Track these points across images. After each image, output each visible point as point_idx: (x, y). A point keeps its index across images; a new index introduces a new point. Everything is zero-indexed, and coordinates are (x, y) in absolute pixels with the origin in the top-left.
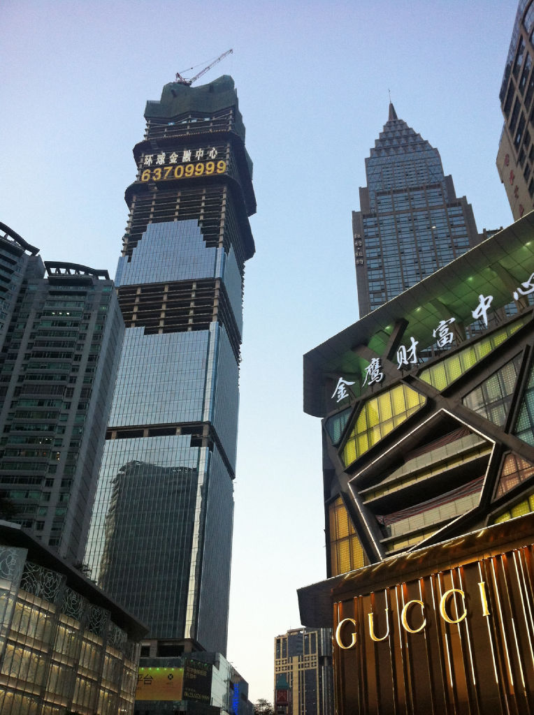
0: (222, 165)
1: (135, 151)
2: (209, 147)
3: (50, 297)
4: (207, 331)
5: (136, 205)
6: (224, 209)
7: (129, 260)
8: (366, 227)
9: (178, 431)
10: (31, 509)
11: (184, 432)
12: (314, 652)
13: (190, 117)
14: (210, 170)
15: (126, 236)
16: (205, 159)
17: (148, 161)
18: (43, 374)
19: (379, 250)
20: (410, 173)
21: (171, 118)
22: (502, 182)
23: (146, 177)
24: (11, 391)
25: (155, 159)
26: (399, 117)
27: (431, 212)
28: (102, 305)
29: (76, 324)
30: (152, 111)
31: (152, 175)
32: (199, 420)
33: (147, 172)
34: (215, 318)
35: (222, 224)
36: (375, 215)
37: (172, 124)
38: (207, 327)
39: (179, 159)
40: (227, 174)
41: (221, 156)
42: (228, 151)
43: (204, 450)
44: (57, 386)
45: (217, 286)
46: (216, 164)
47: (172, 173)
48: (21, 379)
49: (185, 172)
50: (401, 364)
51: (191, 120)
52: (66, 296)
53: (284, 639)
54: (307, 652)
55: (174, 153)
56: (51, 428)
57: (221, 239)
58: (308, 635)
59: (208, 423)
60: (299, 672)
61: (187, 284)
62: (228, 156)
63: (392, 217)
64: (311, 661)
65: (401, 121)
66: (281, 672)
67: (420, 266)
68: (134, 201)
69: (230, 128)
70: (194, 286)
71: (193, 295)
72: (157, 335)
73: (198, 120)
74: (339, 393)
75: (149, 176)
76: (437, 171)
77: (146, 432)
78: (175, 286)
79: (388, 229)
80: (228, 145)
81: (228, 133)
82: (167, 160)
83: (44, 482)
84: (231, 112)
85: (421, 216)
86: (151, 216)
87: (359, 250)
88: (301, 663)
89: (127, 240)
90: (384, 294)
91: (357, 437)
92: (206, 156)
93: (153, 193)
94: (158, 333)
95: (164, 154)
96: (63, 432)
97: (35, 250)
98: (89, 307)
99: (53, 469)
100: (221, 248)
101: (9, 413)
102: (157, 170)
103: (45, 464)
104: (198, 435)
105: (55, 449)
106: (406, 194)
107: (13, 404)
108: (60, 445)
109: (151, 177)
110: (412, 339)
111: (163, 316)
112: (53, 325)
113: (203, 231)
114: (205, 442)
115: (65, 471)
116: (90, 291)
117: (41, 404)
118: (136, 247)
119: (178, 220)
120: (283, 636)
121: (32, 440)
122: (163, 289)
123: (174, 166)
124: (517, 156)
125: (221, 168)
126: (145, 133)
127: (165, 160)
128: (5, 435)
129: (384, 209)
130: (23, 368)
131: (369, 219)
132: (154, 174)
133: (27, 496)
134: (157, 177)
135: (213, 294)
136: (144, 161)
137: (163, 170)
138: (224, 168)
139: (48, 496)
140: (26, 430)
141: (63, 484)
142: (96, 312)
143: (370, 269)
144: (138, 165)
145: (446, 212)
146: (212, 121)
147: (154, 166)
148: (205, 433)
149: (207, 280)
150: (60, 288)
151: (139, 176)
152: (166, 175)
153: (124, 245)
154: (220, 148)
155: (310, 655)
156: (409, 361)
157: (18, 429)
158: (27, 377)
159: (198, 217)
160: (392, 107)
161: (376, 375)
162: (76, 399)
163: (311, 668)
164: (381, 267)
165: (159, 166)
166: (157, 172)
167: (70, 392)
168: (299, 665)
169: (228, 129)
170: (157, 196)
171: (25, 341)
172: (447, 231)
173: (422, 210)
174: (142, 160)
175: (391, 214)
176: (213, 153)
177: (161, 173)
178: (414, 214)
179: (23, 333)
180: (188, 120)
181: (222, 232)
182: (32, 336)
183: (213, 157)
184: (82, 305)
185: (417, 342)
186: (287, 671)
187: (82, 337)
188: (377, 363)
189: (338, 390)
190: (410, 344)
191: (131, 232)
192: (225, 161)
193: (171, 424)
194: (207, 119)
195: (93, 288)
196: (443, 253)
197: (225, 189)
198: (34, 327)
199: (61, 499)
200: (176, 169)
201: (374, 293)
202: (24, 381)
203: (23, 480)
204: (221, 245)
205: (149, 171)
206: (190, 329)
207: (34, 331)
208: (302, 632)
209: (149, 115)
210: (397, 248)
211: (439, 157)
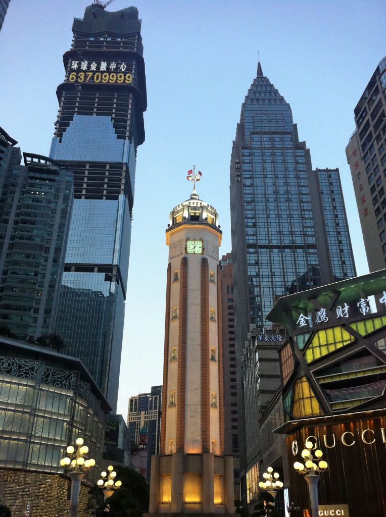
0: (129, 77)
1: (64, 56)
2: (120, 62)
3: (30, 181)
4: (117, 201)
5: (64, 99)
6: (130, 111)
7: (60, 141)
8: (243, 155)
9: (96, 269)
10: (26, 328)
11: (99, 271)
12: (155, 408)
13: (106, 36)
14: (121, 80)
15: (57, 122)
16: (117, 71)
17: (75, 66)
18: (29, 236)
19: (251, 173)
20: (272, 121)
21: (91, 34)
22: (348, 163)
23: (73, 78)
24: (6, 246)
25: (79, 64)
26: (264, 75)
27: (285, 151)
28: (66, 189)
29: (49, 202)
30: (78, 26)
31: (77, 77)
32: (111, 263)
33: (74, 75)
34: (122, 192)
35: (128, 123)
36: (249, 148)
37: (92, 39)
38: (116, 198)
39: (98, 68)
40: (132, 85)
41: (128, 70)
42: (134, 67)
43: (114, 284)
44: (38, 245)
45: (124, 169)
46: (125, 75)
47: (92, 77)
48: (13, 238)
49: (102, 79)
50: (339, 315)
51: (107, 38)
52: (41, 181)
53: (136, 400)
54: (151, 409)
55: (94, 63)
56: (36, 274)
57: (127, 134)
58: (152, 398)
59: (117, 266)
60: (145, 421)
61: (102, 165)
62: (133, 71)
63: (260, 151)
64: (153, 415)
65: (266, 78)
66: (133, 421)
67: (276, 187)
68: (64, 95)
69: (135, 49)
70: (108, 167)
71: (107, 174)
72: (80, 200)
73: (112, 39)
74: (301, 322)
75: (75, 77)
76: (289, 121)
77: (73, 268)
78: (94, 165)
79: (257, 159)
80: (134, 63)
81: (134, 53)
82: (89, 67)
83: (32, 311)
84: (137, 37)
85: (278, 152)
86: (76, 109)
87: (238, 171)
88: (146, 416)
89: (58, 125)
90: (253, 204)
91: (313, 348)
92: (117, 68)
93: (78, 91)
94: (81, 198)
95: (86, 62)
96: (44, 277)
97: (15, 142)
98: (58, 190)
99: (38, 301)
100: (127, 141)
101: (6, 262)
102: (81, 73)
103: (32, 298)
104: (110, 274)
105: (38, 288)
106: (270, 136)
107: (8, 255)
108: (42, 286)
109: (77, 79)
110: (345, 304)
111: (85, 186)
112: (33, 201)
113: (115, 126)
114: (114, 279)
115: (46, 304)
116: (57, 178)
117: (28, 257)
118: (65, 131)
119: (97, 115)
120: (134, 397)
121: (23, 281)
122: (85, 166)
123: (94, 72)
124: (362, 155)
125: (128, 79)
126: (72, 43)
127: (87, 67)
128: (4, 277)
129: (255, 144)
130: (13, 230)
131: (245, 151)
132: (79, 77)
133: (22, 319)
134: (81, 79)
135: (121, 174)
136: (71, 65)
137: (85, 74)
138: (131, 79)
139: (35, 320)
140: (18, 274)
141: (45, 312)
142: (62, 194)
143: (245, 185)
144: (66, 68)
145: (294, 152)
146: (123, 42)
147: (79, 70)
148: (115, 272)
149: (117, 163)
150: (37, 175)
151: (68, 77)
152: (88, 79)
153: (56, 128)
154: (128, 64)
155: (153, 411)
156: (344, 315)
157: (13, 273)
158: (17, 237)
159: (111, 115)
160: (259, 64)
161: (324, 318)
162: (51, 255)
163: (153, 419)
164: (252, 185)
165: (82, 71)
166: (81, 75)
167: (47, 250)
168: (145, 417)
169: (134, 50)
170: (81, 94)
171: (14, 211)
172: (294, 166)
173: (278, 148)
174: (69, 64)
175: (260, 148)
176: (123, 67)
177: (84, 77)
178: (274, 151)
179: (12, 205)
180: (104, 38)
181: (128, 128)
182: (19, 208)
183: (123, 70)
184: (53, 188)
185: (348, 307)
186: (137, 420)
187: (54, 211)
188: (325, 312)
189: (300, 320)
190: (344, 307)
191: (61, 119)
192: (131, 74)
193: (91, 265)
194: (119, 40)
195: (59, 177)
196: (291, 181)
197: (131, 96)
198: (19, 201)
199: (45, 321)
200: (96, 76)
201: (248, 202)
202: (16, 240)
203: (18, 308)
204: (127, 138)
205: (75, 74)
206: (104, 198)
207: (20, 204)
208: (148, 396)
209: (75, 30)
210: (262, 173)
211: (291, 111)
